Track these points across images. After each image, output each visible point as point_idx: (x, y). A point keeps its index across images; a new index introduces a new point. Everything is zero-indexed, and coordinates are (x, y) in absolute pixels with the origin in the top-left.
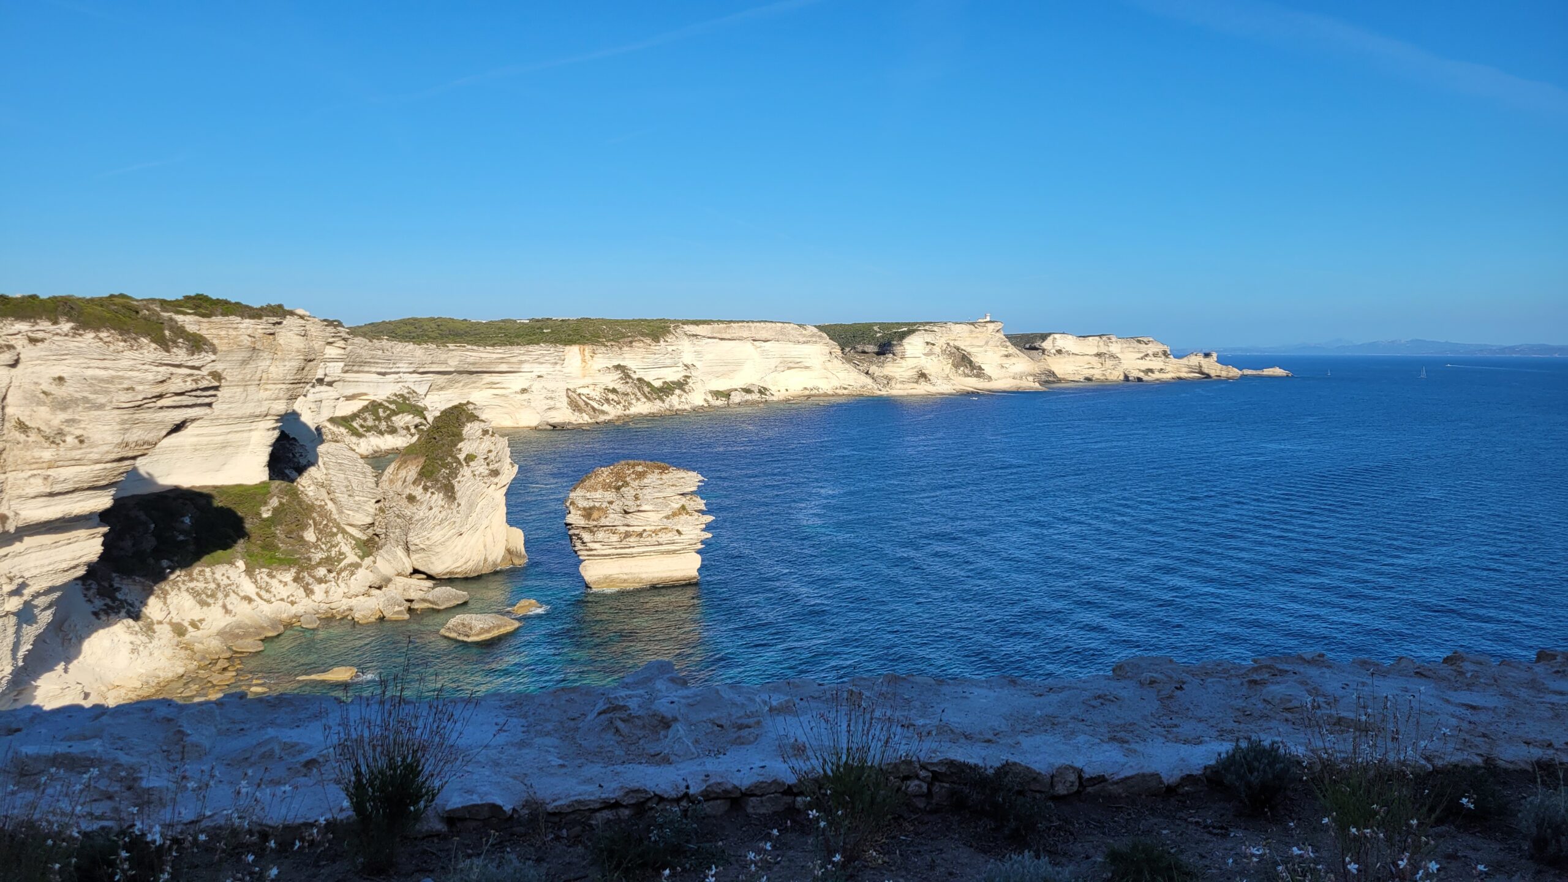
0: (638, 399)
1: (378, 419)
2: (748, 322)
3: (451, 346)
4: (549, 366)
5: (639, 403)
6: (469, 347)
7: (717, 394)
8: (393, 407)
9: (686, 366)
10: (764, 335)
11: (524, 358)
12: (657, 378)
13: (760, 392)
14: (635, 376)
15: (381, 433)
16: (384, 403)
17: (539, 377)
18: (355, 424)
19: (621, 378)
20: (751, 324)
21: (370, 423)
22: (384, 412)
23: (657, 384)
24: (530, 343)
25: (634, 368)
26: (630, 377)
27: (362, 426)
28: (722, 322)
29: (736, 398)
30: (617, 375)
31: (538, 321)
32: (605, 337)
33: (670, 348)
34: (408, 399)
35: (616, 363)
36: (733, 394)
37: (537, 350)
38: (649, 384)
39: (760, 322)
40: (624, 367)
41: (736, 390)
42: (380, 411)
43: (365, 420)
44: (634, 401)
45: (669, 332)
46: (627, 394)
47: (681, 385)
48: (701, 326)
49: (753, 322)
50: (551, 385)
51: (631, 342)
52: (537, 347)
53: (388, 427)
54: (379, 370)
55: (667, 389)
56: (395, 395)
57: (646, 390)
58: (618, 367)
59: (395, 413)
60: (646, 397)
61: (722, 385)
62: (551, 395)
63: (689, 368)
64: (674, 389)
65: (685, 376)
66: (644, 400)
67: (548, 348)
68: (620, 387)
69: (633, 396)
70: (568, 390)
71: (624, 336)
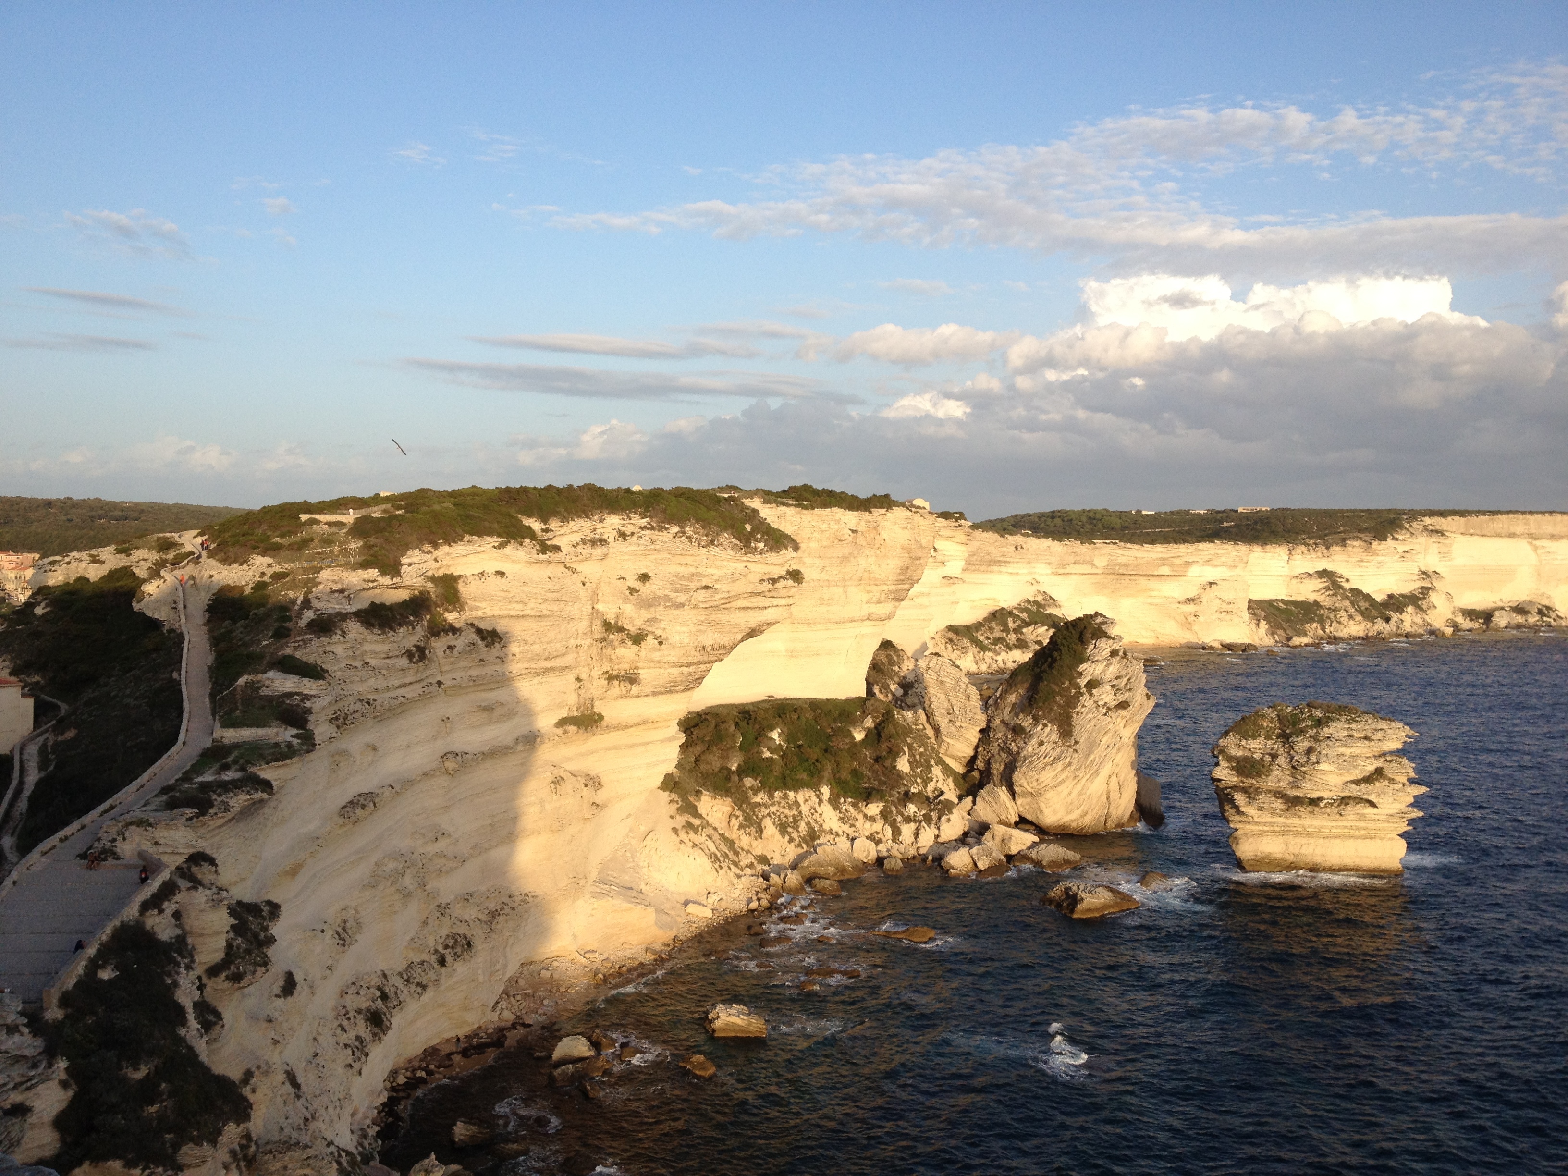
0: (1351, 617)
1: (1006, 629)
3: (1099, 543)
4: (1225, 569)
5: (1352, 622)
6: (1123, 545)
7: (1470, 614)
8: (1024, 616)
9: (1424, 573)
10: (1549, 530)
11: (1194, 558)
12: (1380, 588)
13: (1540, 612)
14: (1347, 586)
15: (1009, 648)
16: (1015, 611)
17: (1211, 583)
18: (979, 635)
19: (1327, 588)
20: (1528, 516)
21: (997, 634)
22: (1014, 622)
23: (1379, 597)
24: (1202, 539)
25: (1346, 574)
26: (1341, 587)
27: (987, 638)
28: (1484, 513)
29: (1501, 620)
30: (1319, 584)
31: (1218, 512)
32: (1305, 532)
33: (1401, 548)
34: (1043, 607)
35: (1320, 568)
36: (1497, 613)
37: (1207, 549)
38: (1368, 597)
39: (1543, 513)
40: (1333, 573)
41: (1502, 608)
42: (1010, 620)
43: (991, 629)
44: (1345, 619)
45: (1402, 527)
46: (1336, 610)
47: (1413, 600)
48: (1450, 518)
50: (1228, 595)
51: (1344, 540)
52: (1210, 545)
53: (1018, 640)
54: (1009, 571)
55: (1393, 605)
56: (1028, 601)
57: (1364, 605)
58: (1324, 574)
59: (1026, 624)
60: (1362, 613)
61: (1480, 603)
62: (1225, 607)
63: (1429, 576)
64: (1406, 605)
65: (1422, 588)
66: (1359, 618)
67: (1226, 546)
68: (1325, 600)
69: (1342, 613)
70: (1249, 601)
71: (1333, 531)
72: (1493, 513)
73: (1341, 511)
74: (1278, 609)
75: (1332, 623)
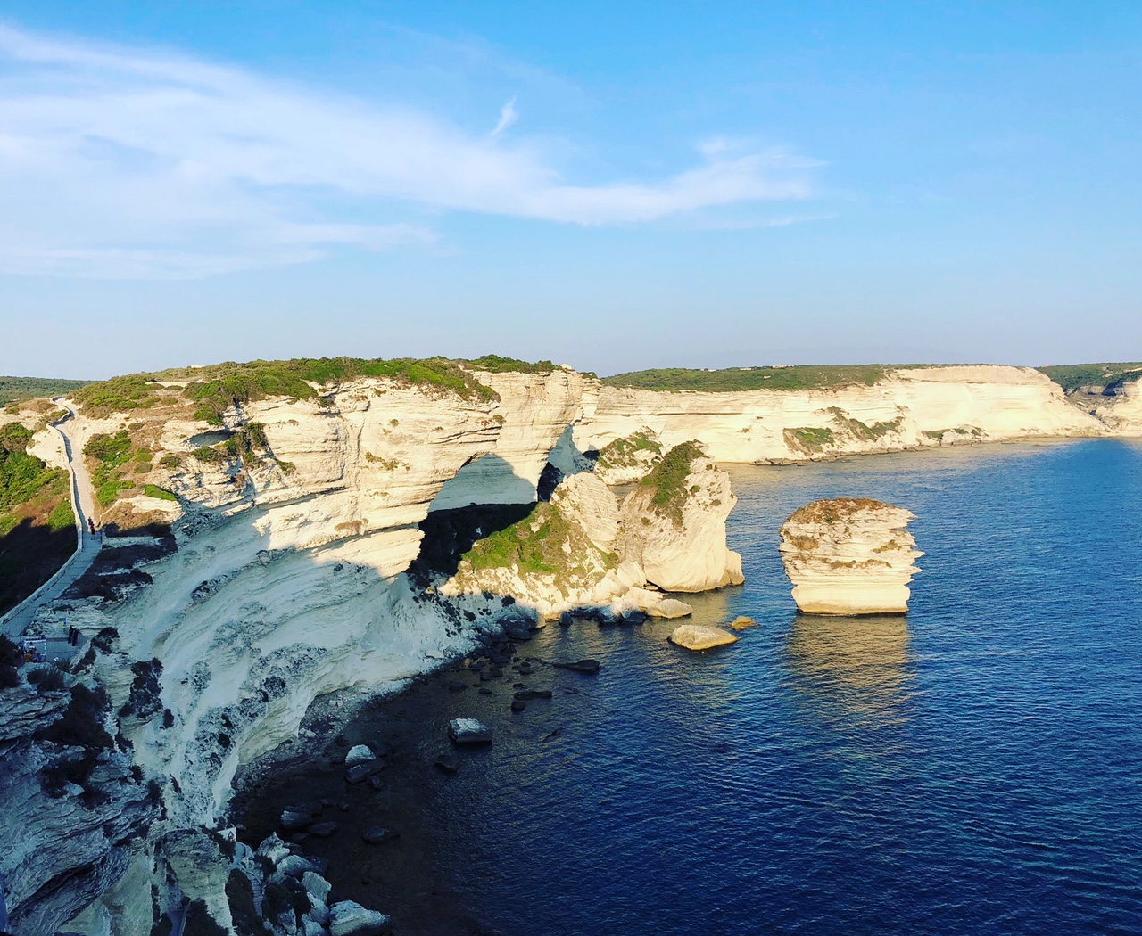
0: (851, 439)
1: (622, 453)
2: (962, 365)
3: (683, 392)
4: (768, 408)
5: (852, 442)
6: (698, 393)
7: (930, 434)
8: (634, 443)
9: (898, 407)
10: (979, 377)
11: (747, 401)
12: (869, 418)
13: (974, 432)
14: (848, 417)
15: (625, 466)
16: (628, 441)
17: (758, 418)
18: (604, 457)
19: (835, 419)
20: (965, 367)
21: (616, 456)
22: (627, 448)
23: (870, 424)
24: (751, 388)
25: (847, 410)
26: (844, 418)
27: (610, 459)
28: (936, 366)
29: (948, 438)
30: (831, 416)
31: (760, 368)
32: (820, 382)
33: (883, 391)
34: (647, 437)
35: (830, 406)
36: (945, 434)
37: (756, 395)
38: (862, 425)
39: (975, 365)
40: (838, 409)
41: (949, 430)
42: (624, 446)
43: (612, 454)
44: (847, 440)
45: (883, 377)
46: (841, 434)
47: (892, 426)
48: (914, 370)
49: (967, 365)
50: (770, 425)
51: (846, 386)
52: (757, 392)
53: (630, 460)
54: (624, 413)
55: (880, 429)
56: (637, 433)
57: (859, 430)
58: (832, 409)
59: (636, 449)
60: (858, 436)
61: (935, 426)
62: (769, 434)
63: (901, 410)
64: (886, 429)
65: (897, 417)
66: (856, 439)
67: (768, 392)
68: (834, 427)
69: (846, 436)
70: (785, 429)
71: (838, 380)
72: (943, 366)
73: (842, 366)
74: (803, 434)
75: (839, 443)
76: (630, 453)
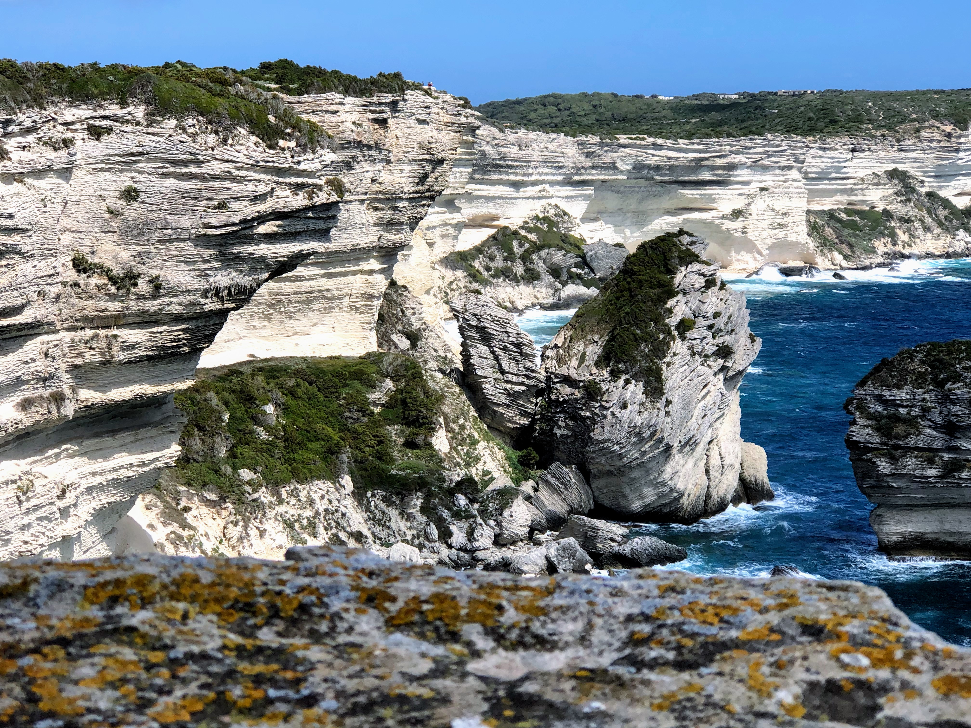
0: (928, 229)
1: (510, 257)
3: (623, 139)
4: (777, 172)
5: (929, 235)
6: (651, 140)
8: (533, 237)
11: (740, 158)
14: (922, 190)
15: (516, 280)
16: (523, 233)
17: (762, 189)
18: (477, 264)
19: (899, 194)
21: (499, 263)
22: (521, 245)
23: (962, 204)
24: (749, 132)
26: (913, 190)
27: (488, 269)
30: (895, 186)
31: (754, 96)
32: (870, 121)
34: (556, 224)
35: (891, 167)
38: (946, 203)
40: (904, 173)
42: (515, 243)
43: (492, 258)
44: (920, 232)
46: (908, 221)
50: (781, 204)
51: (918, 131)
52: (758, 140)
53: (527, 270)
54: (512, 178)
56: (537, 218)
57: (942, 213)
58: (893, 174)
59: (537, 248)
60: (940, 224)
62: (780, 220)
66: (937, 231)
69: (917, 224)
70: (809, 212)
71: (904, 119)
73: (908, 93)
74: (839, 221)
75: (903, 237)
76: (525, 258)
